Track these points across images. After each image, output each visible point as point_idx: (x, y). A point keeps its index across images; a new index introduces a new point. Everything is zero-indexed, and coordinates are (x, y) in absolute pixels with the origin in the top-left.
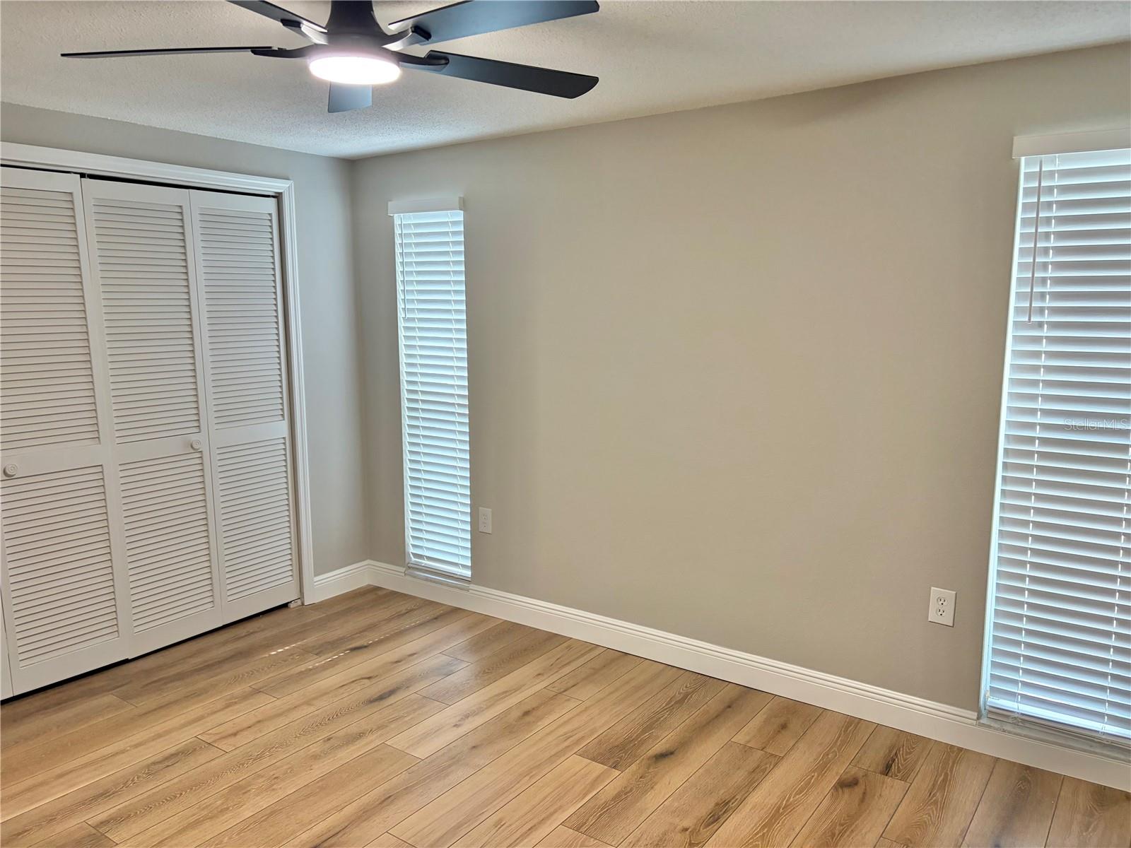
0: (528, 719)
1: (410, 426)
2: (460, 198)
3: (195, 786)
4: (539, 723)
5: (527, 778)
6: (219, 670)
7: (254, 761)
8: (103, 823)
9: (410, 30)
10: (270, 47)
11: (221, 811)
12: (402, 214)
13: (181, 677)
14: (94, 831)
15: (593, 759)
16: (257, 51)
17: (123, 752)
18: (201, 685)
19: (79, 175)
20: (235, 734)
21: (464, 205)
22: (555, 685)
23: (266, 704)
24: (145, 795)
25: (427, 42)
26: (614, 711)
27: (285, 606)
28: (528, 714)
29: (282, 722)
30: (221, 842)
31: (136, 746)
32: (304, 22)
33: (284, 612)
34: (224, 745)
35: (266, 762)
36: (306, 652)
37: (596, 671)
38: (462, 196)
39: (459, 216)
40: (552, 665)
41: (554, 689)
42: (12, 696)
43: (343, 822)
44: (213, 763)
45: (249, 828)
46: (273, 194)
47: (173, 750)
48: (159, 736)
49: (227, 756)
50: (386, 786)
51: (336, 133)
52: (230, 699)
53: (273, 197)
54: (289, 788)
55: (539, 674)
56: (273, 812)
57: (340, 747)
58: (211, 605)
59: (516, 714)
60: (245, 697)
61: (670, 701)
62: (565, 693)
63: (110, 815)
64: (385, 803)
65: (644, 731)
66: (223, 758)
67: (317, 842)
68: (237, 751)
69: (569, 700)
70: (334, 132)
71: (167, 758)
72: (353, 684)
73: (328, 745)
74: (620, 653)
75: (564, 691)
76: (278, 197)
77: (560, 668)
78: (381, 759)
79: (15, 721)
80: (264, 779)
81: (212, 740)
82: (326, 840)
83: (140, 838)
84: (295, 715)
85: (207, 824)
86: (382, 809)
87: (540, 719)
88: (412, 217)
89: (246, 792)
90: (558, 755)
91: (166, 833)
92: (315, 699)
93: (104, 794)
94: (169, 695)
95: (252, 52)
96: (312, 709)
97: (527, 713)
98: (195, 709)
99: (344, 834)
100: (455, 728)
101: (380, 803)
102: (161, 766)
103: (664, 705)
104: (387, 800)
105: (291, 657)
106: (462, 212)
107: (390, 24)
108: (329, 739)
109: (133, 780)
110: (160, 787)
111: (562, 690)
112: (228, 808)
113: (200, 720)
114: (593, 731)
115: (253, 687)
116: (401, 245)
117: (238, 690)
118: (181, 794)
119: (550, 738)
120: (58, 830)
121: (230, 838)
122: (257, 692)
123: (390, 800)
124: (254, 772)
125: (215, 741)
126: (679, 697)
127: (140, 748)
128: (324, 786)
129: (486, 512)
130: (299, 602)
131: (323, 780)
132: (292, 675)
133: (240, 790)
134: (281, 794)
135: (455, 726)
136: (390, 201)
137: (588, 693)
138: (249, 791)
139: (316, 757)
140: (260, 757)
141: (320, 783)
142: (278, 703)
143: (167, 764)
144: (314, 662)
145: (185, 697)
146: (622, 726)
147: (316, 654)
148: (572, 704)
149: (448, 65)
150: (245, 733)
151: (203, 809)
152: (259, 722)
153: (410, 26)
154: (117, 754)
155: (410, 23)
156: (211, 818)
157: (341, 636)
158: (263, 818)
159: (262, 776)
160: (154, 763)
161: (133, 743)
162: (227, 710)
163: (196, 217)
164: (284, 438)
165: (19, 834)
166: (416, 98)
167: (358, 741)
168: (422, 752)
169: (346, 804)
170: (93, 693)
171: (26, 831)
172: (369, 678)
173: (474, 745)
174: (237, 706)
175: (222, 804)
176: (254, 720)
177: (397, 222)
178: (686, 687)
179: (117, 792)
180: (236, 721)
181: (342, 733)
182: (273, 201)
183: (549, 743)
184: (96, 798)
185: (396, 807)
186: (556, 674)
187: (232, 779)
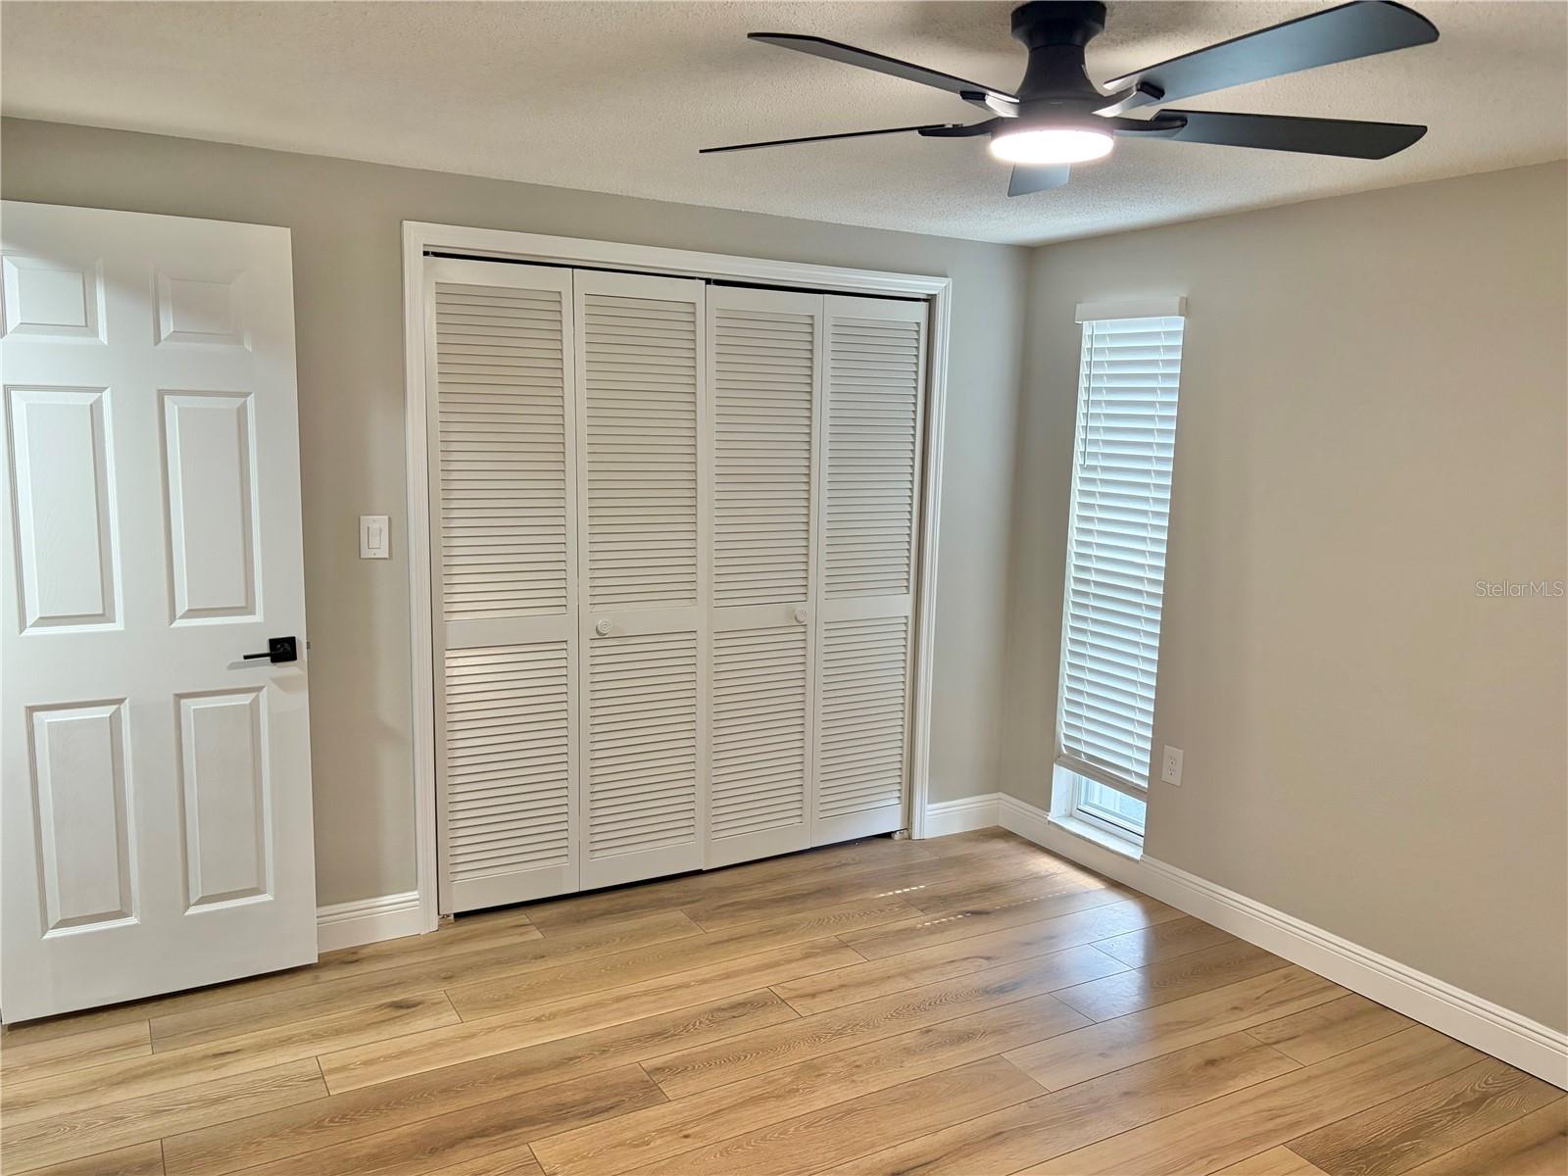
0: (1212, 1071)
1: (1075, 617)
2: (1182, 298)
3: (763, 1050)
4: (1231, 1083)
5: (1205, 1161)
6: (800, 906)
7: (832, 1036)
8: (658, 1070)
9: (1134, 89)
10: (943, 125)
11: (789, 1092)
12: (1094, 322)
13: (756, 905)
14: (647, 1078)
15: (1312, 1161)
16: (925, 131)
17: (687, 986)
18: (779, 921)
19: (704, 282)
20: (813, 995)
21: (1186, 309)
22: (1262, 1029)
23: (852, 965)
24: (706, 1048)
25: (1158, 101)
26: (1355, 1094)
27: (888, 836)
28: (1213, 1066)
29: (871, 993)
30: (785, 1132)
31: (704, 982)
32: (990, 93)
33: (887, 842)
34: (797, 1005)
35: (846, 1042)
36: (908, 902)
37: (1329, 1025)
38: (1185, 295)
39: (1178, 324)
40: (1258, 998)
41: (1257, 1036)
42: (578, 891)
43: (935, 1150)
44: (785, 1026)
45: (820, 1123)
46: (925, 297)
47: (741, 998)
48: (728, 976)
49: (802, 1022)
50: (997, 1116)
51: (1015, 214)
52: (812, 948)
53: (924, 300)
54: (872, 1084)
55: (1235, 1008)
56: (847, 1111)
57: (941, 1045)
58: (798, 820)
59: (1195, 1059)
60: (828, 949)
61: (1455, 1099)
62: (1274, 1046)
63: (665, 1063)
64: (995, 1140)
65: (1404, 1137)
66: (798, 1024)
67: (902, 1167)
68: (814, 1019)
69: (1281, 1058)
70: (1012, 213)
71: (733, 1007)
72: (965, 962)
73: (926, 1039)
74: (1372, 1004)
75: (1275, 1043)
76: (930, 300)
77: (1272, 1006)
78: (995, 1076)
79: (578, 921)
80: (842, 1063)
81: (787, 996)
82: (912, 1169)
83: (696, 1100)
84: (888, 988)
85: (771, 1104)
86: (988, 1147)
87: (1234, 1076)
88: (1108, 325)
89: (819, 1075)
90: (1255, 1139)
91: (725, 1102)
92: (915, 971)
93: (659, 1035)
94: (742, 926)
95: (920, 132)
96: (910, 985)
97: (1211, 1063)
98: (772, 950)
99: (937, 1167)
100: (1101, 1058)
101: (989, 1138)
102: (727, 1014)
103: (1443, 1103)
104: (996, 1137)
105: (889, 908)
106: (1183, 318)
107: (1106, 83)
108: (928, 1032)
109: (694, 1025)
110: (722, 1042)
111: (1271, 1041)
112: (798, 1090)
113: (772, 967)
114: (1317, 1118)
115: (840, 937)
116: (1089, 364)
117: (821, 937)
118: (746, 1057)
119: (1245, 1110)
120: (610, 1066)
121: (796, 1130)
122: (844, 945)
123: (1000, 1138)
124: (831, 1051)
125: (790, 998)
126: (1471, 1097)
127: (706, 986)
128: (914, 1094)
129: (1174, 754)
130: (906, 833)
131: (917, 1085)
132: (887, 933)
133: (813, 1070)
134: (862, 1090)
135: (1100, 1055)
136: (1080, 302)
137: (1316, 1055)
138: (823, 1075)
139: (908, 1051)
140: (839, 1033)
141: (911, 1089)
142: (869, 966)
143: (734, 1014)
144: (917, 920)
145: (760, 933)
146: (1367, 1121)
147: (922, 911)
148: (1286, 1067)
149: (1186, 127)
150: (826, 997)
151: (769, 1083)
152: (843, 986)
153: (1135, 82)
154: (679, 987)
155: (1136, 78)
156: (777, 1097)
157: (956, 891)
158: (838, 1116)
159: (842, 1060)
160: (719, 1010)
161: (700, 978)
162: (806, 962)
163: (830, 329)
164: (906, 617)
165: (571, 1059)
166: (1131, 166)
167: (966, 1044)
168: (1051, 1081)
169: (942, 1127)
170: (663, 904)
171: (576, 1058)
172: (988, 958)
173: (1125, 1090)
174: (819, 959)
175: (792, 1082)
176: (837, 983)
177: (1086, 331)
178: (1485, 1083)
179: (676, 1035)
180: (815, 978)
181: (943, 1027)
182: (924, 305)
183: (1243, 1117)
184: (654, 1035)
185: (1010, 1150)
186: (1263, 1014)
187: (805, 1053)
